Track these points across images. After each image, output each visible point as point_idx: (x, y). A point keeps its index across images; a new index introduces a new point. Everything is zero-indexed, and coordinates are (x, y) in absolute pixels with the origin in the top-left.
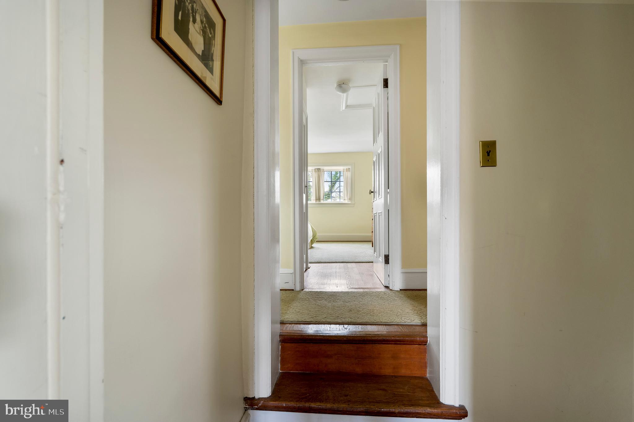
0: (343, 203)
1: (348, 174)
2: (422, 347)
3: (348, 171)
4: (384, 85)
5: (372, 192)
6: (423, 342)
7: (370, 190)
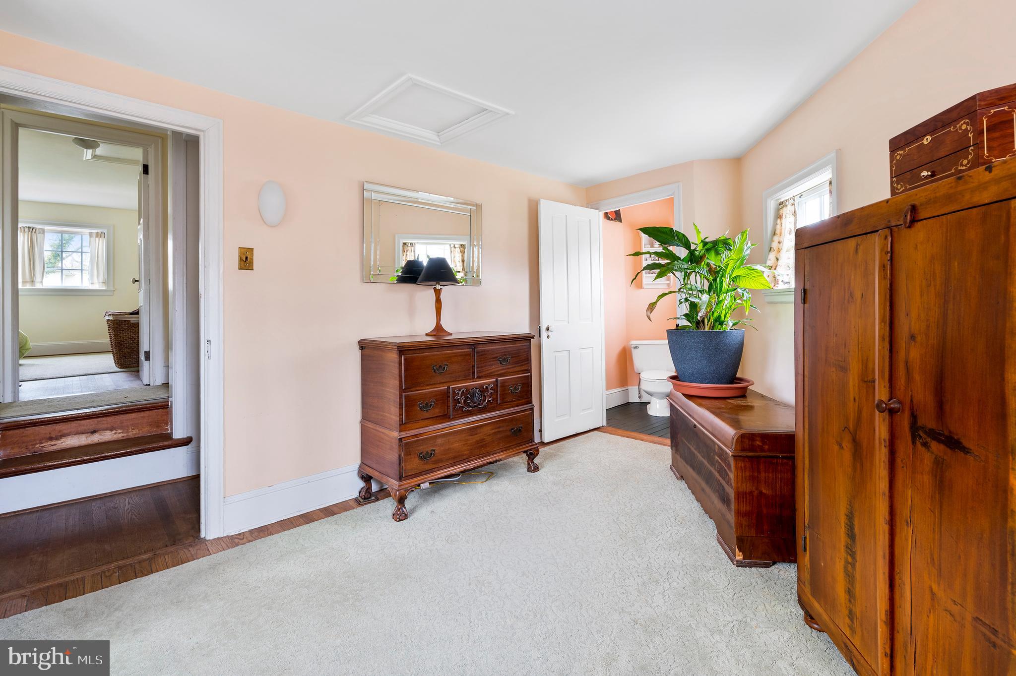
0: (90, 288)
1: (100, 242)
2: (164, 410)
3: (101, 237)
4: (144, 172)
5: (137, 281)
6: (165, 405)
7: (134, 279)
